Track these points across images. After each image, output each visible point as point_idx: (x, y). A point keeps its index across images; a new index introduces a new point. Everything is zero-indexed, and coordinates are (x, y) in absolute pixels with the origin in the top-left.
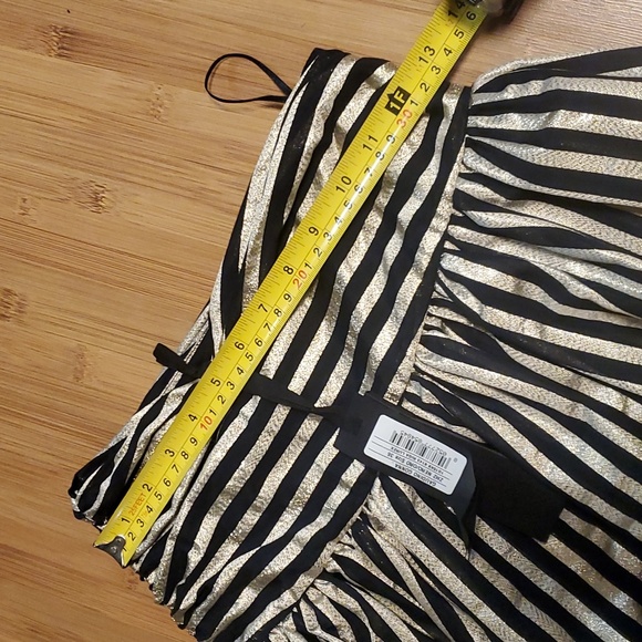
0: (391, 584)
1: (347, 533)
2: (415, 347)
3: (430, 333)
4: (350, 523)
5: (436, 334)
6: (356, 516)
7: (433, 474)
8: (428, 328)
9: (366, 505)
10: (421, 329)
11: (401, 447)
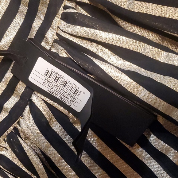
0: (30, 173)
1: (4, 140)
2: (57, 21)
3: (68, 10)
4: (6, 133)
5: (72, 10)
6: (11, 129)
7: (70, 99)
8: (66, 7)
9: (18, 123)
10: (61, 9)
11: (52, 79)
